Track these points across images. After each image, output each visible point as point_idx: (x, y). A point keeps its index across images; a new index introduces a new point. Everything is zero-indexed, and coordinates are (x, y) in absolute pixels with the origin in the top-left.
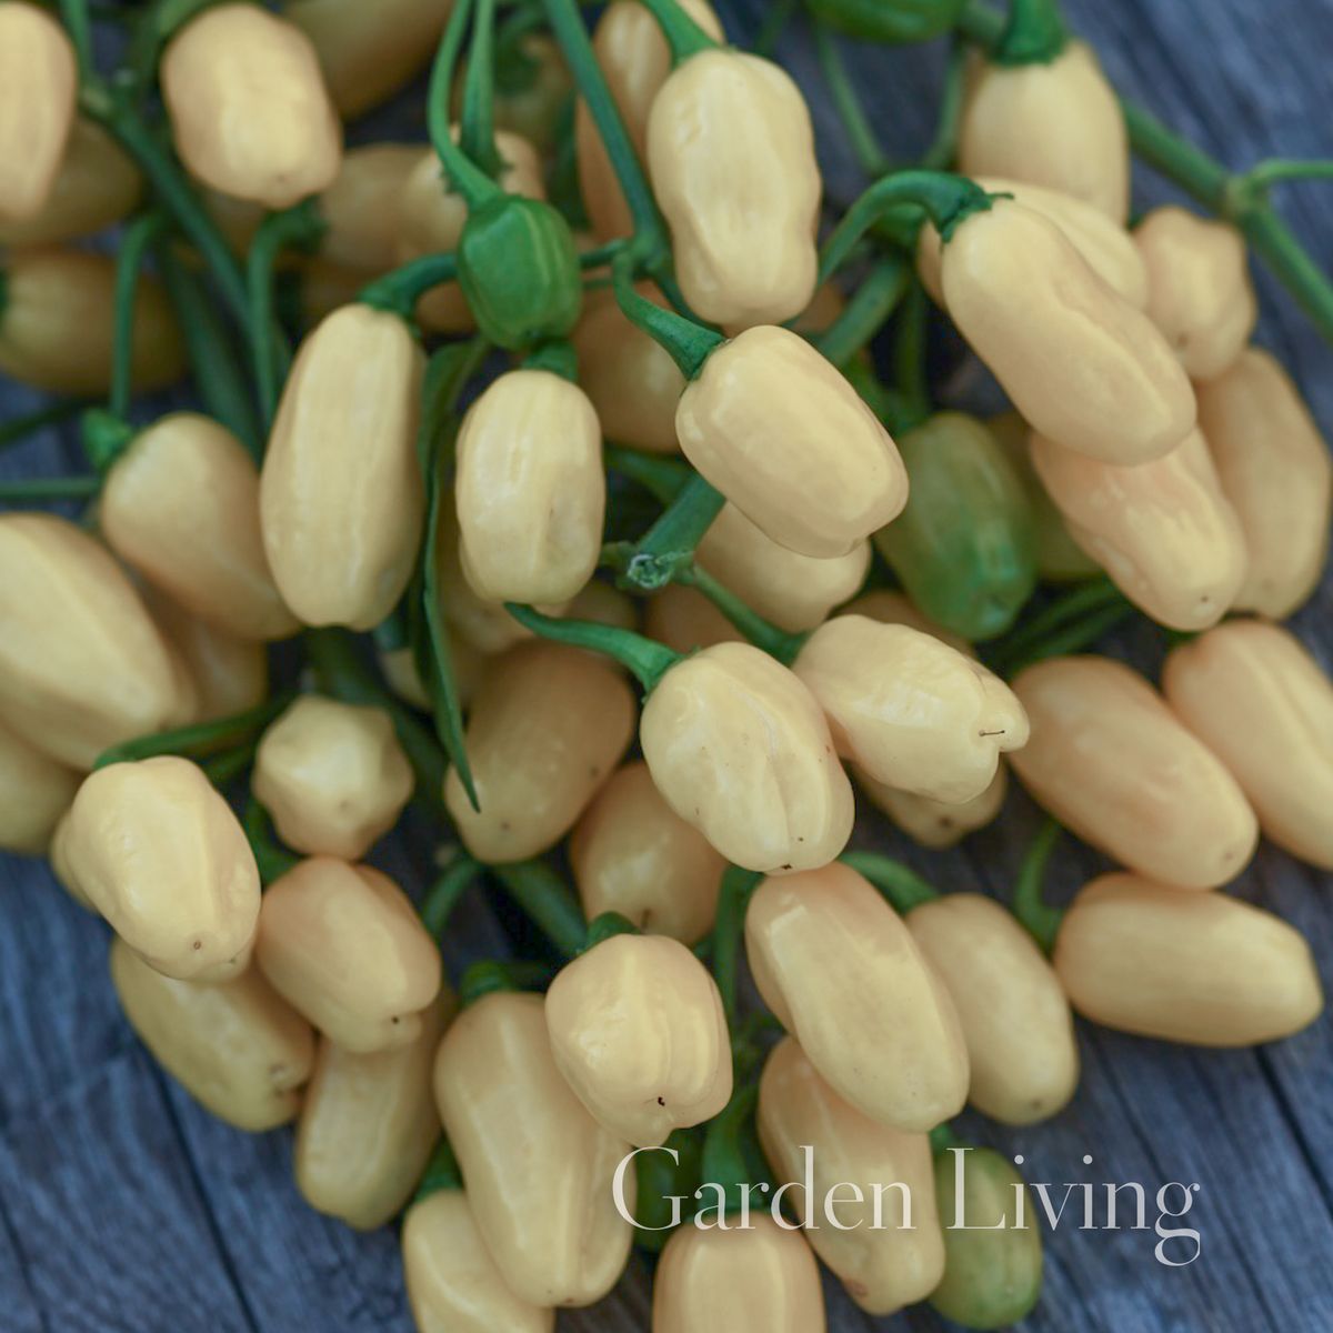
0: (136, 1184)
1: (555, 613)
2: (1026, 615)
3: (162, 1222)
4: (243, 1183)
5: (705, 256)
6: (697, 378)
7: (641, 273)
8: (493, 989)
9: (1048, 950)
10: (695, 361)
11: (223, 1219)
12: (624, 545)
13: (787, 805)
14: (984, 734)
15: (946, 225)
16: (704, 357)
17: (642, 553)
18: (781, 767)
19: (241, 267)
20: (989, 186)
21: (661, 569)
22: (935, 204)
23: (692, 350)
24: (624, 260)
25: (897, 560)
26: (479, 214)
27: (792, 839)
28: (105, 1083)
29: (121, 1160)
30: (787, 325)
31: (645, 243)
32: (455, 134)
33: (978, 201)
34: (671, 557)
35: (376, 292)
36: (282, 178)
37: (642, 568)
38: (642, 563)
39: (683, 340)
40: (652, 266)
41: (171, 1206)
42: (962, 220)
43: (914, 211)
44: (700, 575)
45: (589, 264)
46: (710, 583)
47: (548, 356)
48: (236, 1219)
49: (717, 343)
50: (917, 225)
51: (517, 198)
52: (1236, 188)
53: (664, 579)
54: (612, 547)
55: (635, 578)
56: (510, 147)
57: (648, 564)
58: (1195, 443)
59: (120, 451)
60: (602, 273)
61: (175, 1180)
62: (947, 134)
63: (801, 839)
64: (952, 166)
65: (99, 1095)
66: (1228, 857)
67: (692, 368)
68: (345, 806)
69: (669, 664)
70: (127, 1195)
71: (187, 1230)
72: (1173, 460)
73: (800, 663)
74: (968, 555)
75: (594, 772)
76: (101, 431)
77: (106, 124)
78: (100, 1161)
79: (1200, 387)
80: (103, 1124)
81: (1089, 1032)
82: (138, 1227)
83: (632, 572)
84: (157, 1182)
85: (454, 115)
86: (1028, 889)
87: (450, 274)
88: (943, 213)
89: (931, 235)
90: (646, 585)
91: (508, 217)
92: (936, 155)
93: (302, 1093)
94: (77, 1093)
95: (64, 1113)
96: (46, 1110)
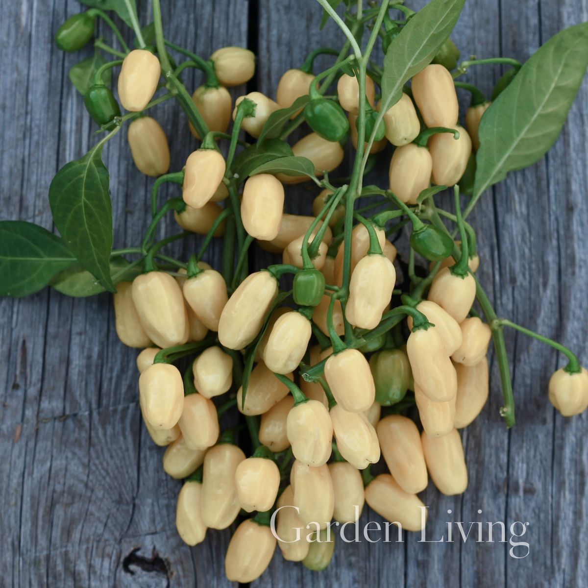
0: (125, 437)
3: (127, 450)
9: (366, 486)
10: (337, 351)
11: (142, 455)
16: (339, 352)
24: (335, 296)
28: (128, 408)
29: (124, 430)
38: (306, 375)
41: (131, 447)
48: (145, 457)
61: (134, 441)
65: (125, 410)
70: (121, 439)
71: (132, 455)
77: (228, 187)
78: (118, 427)
80: (123, 419)
82: (121, 448)
84: (130, 439)
90: (305, 380)
94: (120, 407)
95: (115, 411)
96: (111, 408)
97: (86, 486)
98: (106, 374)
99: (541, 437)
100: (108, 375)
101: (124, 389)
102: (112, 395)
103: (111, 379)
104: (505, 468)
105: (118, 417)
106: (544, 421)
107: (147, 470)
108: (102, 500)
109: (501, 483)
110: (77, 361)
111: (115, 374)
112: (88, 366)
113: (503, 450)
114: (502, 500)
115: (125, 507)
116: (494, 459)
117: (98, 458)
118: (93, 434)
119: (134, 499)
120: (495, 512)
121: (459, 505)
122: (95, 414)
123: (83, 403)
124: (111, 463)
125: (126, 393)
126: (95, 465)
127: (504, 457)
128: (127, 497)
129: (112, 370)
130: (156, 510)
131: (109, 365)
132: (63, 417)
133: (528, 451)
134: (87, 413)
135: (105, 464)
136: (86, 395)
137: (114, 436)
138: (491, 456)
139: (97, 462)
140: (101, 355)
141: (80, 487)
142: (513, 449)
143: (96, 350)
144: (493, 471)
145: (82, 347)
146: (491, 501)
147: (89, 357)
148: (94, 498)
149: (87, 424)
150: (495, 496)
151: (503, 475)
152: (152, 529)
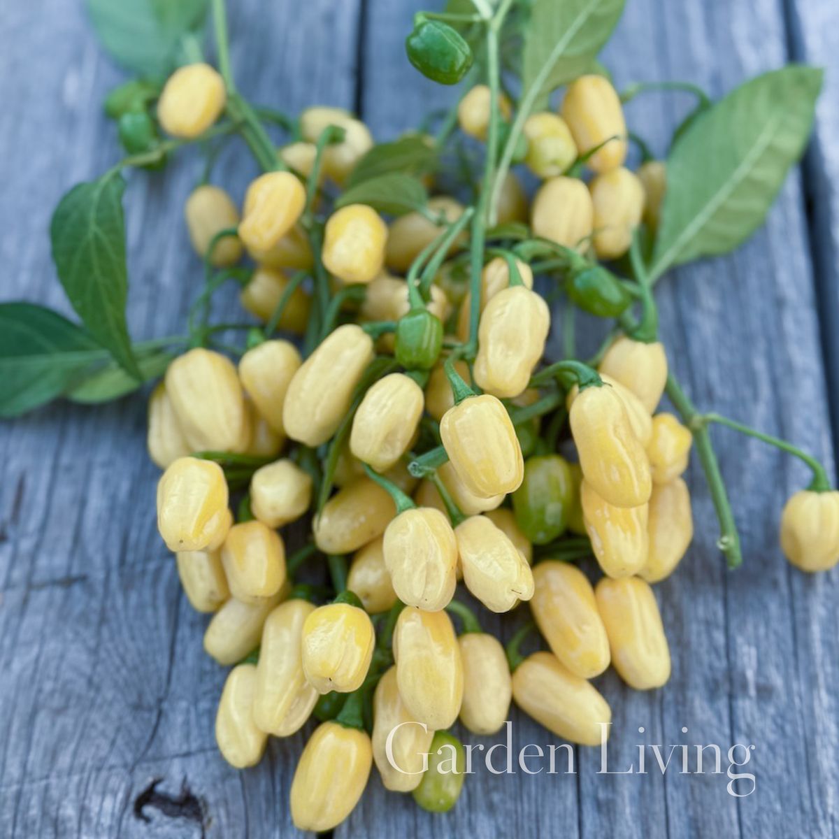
0: (155, 608)
1: (378, 470)
2: (557, 540)
3: (157, 627)
4: (192, 625)
5: (486, 360)
6: (458, 405)
7: (462, 358)
8: (302, 598)
9: (512, 670)
10: (460, 398)
11: (180, 635)
13: (427, 583)
14: (513, 590)
15: (582, 386)
16: (463, 398)
17: (416, 461)
18: (430, 568)
19: (331, 298)
20: (604, 378)
21: (420, 471)
22: (581, 377)
23: (460, 394)
24: (458, 351)
25: (516, 501)
26: (412, 313)
27: (423, 598)
29: (155, 597)
30: (502, 400)
31: (469, 348)
32: (417, 283)
33: (597, 382)
34: (427, 468)
35: (367, 326)
37: (414, 467)
38: (414, 465)
39: (459, 388)
40: (468, 357)
41: (163, 623)
42: (589, 387)
43: (574, 378)
44: (436, 477)
45: (447, 347)
46: (440, 483)
47: (415, 374)
48: (183, 638)
49: (471, 395)
50: (573, 383)
51: (429, 313)
52: (697, 418)
53: (420, 475)
55: (410, 470)
56: (436, 293)
57: (417, 467)
58: (644, 508)
59: (255, 345)
60: (447, 352)
61: (169, 614)
62: (599, 356)
63: (426, 600)
64: (596, 368)
65: (158, 571)
67: (458, 401)
68: (274, 509)
69: (409, 508)
70: (149, 612)
71: (164, 634)
72: (633, 511)
73: (458, 528)
74: (542, 511)
75: (372, 532)
76: (254, 336)
78: (147, 595)
79: (655, 485)
80: (155, 581)
81: (516, 710)
82: (148, 626)
83: (410, 467)
84: (163, 612)
85: (420, 274)
86: (514, 644)
87: (391, 330)
88: (583, 381)
89: (576, 389)
90: (413, 474)
91: (420, 317)
92: (593, 362)
94: (152, 566)
95: (144, 572)
96: (139, 568)
97: (90, 682)
99: (774, 608)
104: (722, 652)
105: (148, 579)
106: (775, 584)
107: (183, 658)
108: (111, 704)
109: (719, 676)
110: (96, 502)
112: (112, 509)
113: (717, 627)
114: (722, 704)
115: (146, 715)
116: (704, 638)
117: (112, 639)
118: (109, 604)
119: (160, 701)
120: (715, 721)
121: (657, 710)
122: (114, 576)
123: (98, 560)
124: (131, 645)
126: (107, 651)
127: (719, 637)
128: (150, 699)
130: (193, 716)
132: (68, 582)
133: (756, 627)
134: (102, 575)
135: (121, 650)
136: (105, 548)
137: (141, 606)
138: (699, 634)
139: (110, 646)
140: (132, 494)
142: (734, 624)
143: (125, 487)
144: (706, 658)
145: (106, 482)
146: (706, 705)
148: (99, 700)
149: (99, 589)
150: (712, 695)
151: (721, 664)
152: (185, 748)
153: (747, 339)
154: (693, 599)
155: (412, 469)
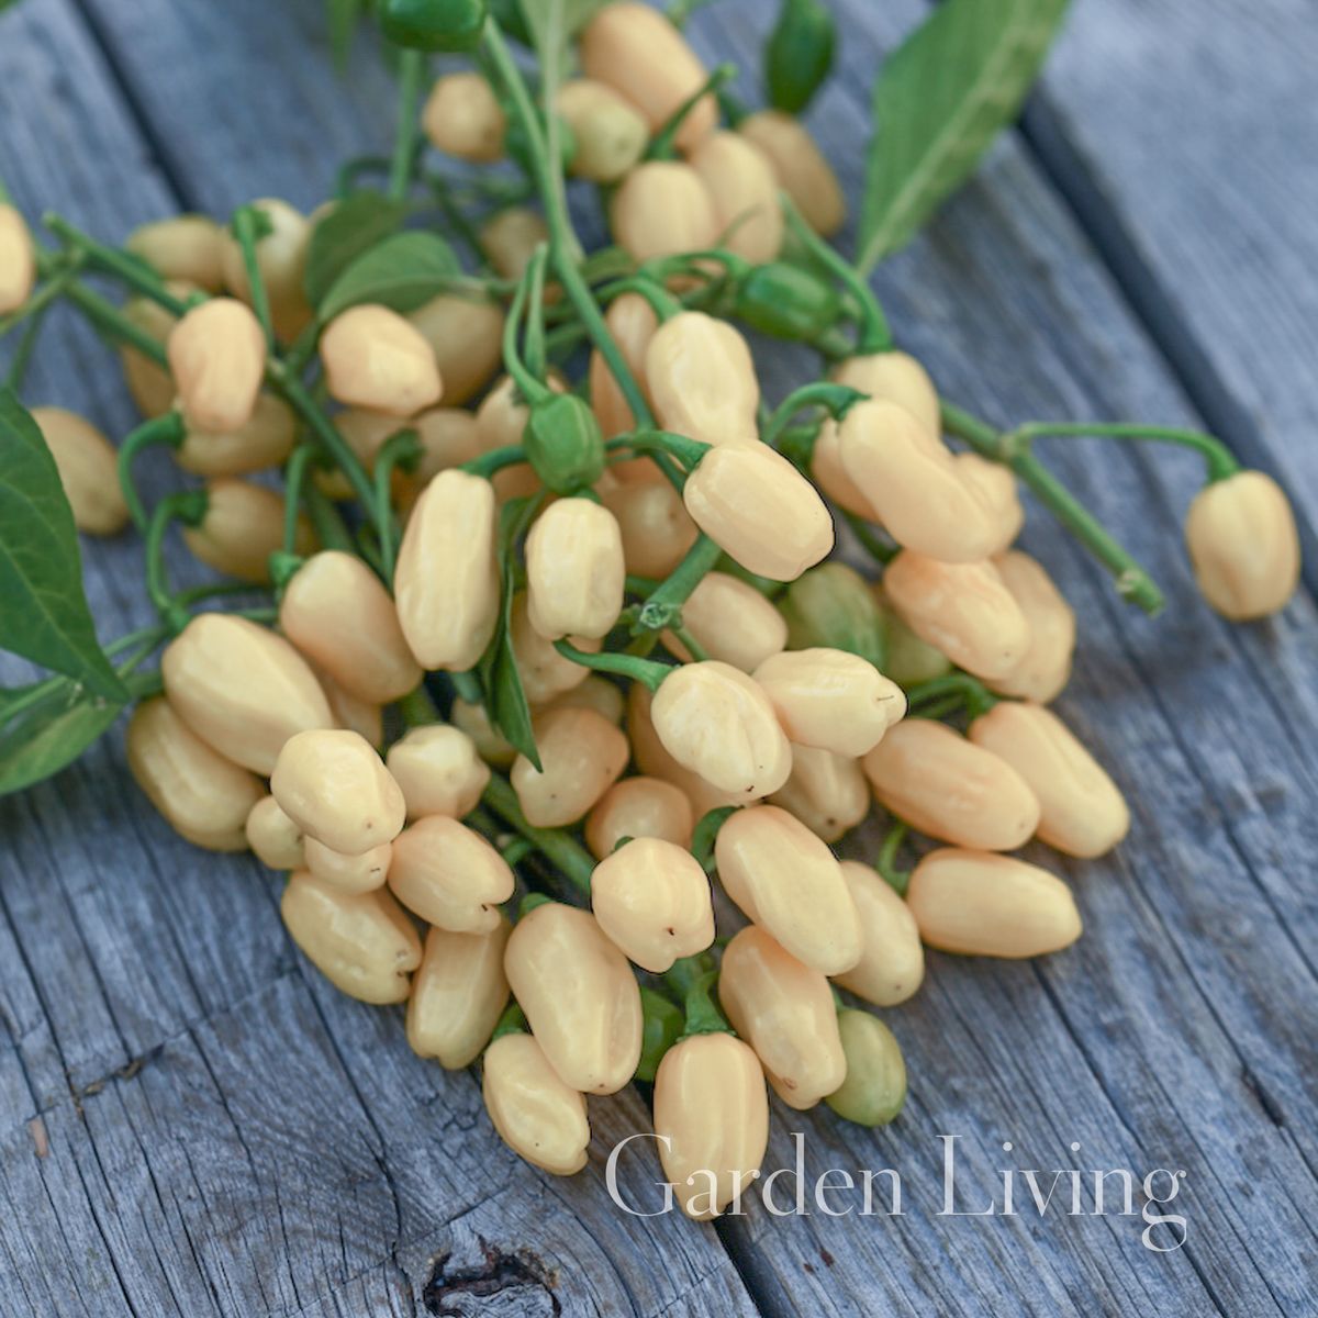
4: (368, 1050)
10: (696, 458)
12: (636, 606)
14: (879, 699)
15: (840, 415)
16: (702, 456)
17: (651, 603)
21: (662, 614)
23: (693, 453)
24: (630, 441)
27: (755, 768)
28: (274, 991)
29: (286, 1037)
31: (644, 431)
34: (670, 607)
36: (407, 392)
37: (649, 614)
38: (650, 611)
39: (687, 447)
41: (321, 1064)
45: (610, 447)
48: (364, 1071)
49: (710, 448)
52: (1009, 443)
53: (665, 620)
54: (628, 611)
55: (645, 621)
57: (655, 611)
59: (296, 569)
61: (322, 1047)
63: (761, 767)
65: (269, 999)
66: (1022, 826)
67: (694, 462)
69: (670, 671)
70: (291, 1057)
71: (332, 1078)
73: (756, 677)
78: (273, 1038)
80: (274, 1016)
82: (299, 1077)
83: (643, 619)
84: (310, 1049)
90: (652, 626)
93: (412, 976)
94: (255, 999)
95: (247, 1009)
96: (235, 1007)
97: (255, 1178)
98: (191, 945)
99: (1233, 690)
100: (197, 945)
101: (246, 958)
102: (225, 979)
103: (206, 950)
104: (1187, 773)
105: (261, 1016)
106: (1220, 657)
107: (382, 1095)
108: (307, 1194)
109: (1199, 804)
110: (111, 946)
111: (209, 938)
112: (141, 944)
113: (1164, 744)
114: (1219, 839)
115: (371, 1188)
116: (1153, 768)
117: (254, 1114)
118: (218, 1071)
119: (380, 1163)
120: (1220, 866)
121: (1132, 885)
122: (203, 1030)
123: (164, 1019)
124: (292, 1112)
125: (255, 963)
126: (254, 1130)
127: (1174, 757)
128: (366, 1166)
129: (198, 932)
130: (446, 1163)
131: (189, 924)
132: (134, 1067)
133: (1220, 723)
134: (184, 1037)
135: (278, 1121)
136: (163, 1002)
137: (271, 1056)
138: (1143, 766)
139: (256, 1123)
140: (158, 912)
141: (244, 1187)
142: (1187, 733)
143: (143, 907)
144: (1170, 793)
145: (107, 911)
146: (1198, 851)
147: (133, 927)
148: (285, 1197)
149: (195, 1056)
150: (1200, 835)
151: (1193, 790)
152: (458, 1204)
153: (1016, 341)
154: (1112, 723)
155: (648, 619)
